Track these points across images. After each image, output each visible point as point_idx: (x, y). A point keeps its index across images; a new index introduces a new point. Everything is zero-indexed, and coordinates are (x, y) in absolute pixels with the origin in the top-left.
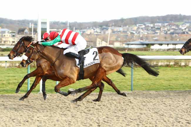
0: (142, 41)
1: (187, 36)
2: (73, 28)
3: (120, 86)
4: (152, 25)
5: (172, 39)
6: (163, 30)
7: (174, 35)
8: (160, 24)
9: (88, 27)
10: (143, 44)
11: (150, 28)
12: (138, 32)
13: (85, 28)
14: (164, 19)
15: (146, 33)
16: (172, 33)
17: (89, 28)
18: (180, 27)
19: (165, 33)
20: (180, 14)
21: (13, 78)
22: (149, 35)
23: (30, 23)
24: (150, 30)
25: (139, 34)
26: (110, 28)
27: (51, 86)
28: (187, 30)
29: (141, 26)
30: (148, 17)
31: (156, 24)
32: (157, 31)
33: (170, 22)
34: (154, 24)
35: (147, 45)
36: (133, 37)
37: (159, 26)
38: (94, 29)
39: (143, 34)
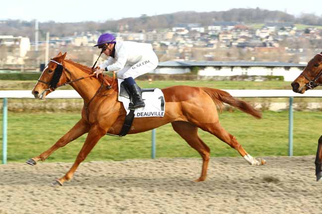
0: (182, 61)
1: (270, 50)
2: (46, 35)
3: (132, 148)
4: (202, 30)
5: (242, 56)
6: (224, 40)
7: (245, 50)
8: (218, 28)
9: (76, 33)
10: (183, 67)
11: (199, 35)
12: (175, 43)
13: (72, 35)
14: (226, 18)
15: (191, 46)
16: (242, 46)
17: (79, 34)
18: (258, 33)
19: (228, 46)
20: (258, 8)
22: (197, 49)
24: (199, 40)
25: (176, 48)
28: (271, 39)
29: (181, 31)
30: (194, 13)
31: (210, 28)
32: (212, 42)
33: (238, 23)
34: (207, 28)
35: (192, 68)
36: (165, 52)
37: (216, 31)
38: (89, 37)
39: (184, 48)
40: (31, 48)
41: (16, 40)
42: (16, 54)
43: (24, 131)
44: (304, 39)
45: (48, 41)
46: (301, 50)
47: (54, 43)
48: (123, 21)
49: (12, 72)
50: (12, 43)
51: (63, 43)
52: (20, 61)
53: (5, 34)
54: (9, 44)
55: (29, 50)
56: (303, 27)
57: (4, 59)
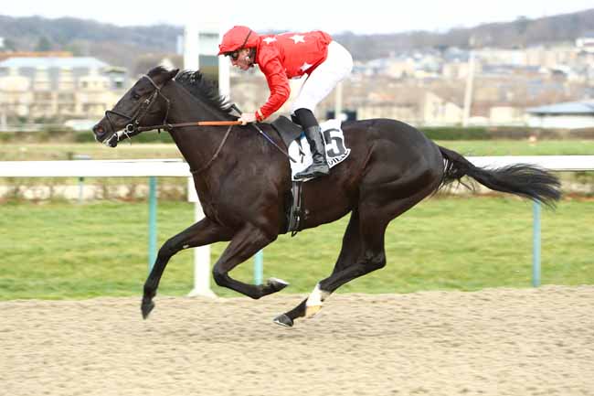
3: (497, 268)
12: (581, 68)
13: (385, 56)
17: (399, 54)
21: (103, 239)
25: (583, 77)
26: (473, 54)
36: (562, 87)
38: (416, 60)
48: (482, 29)
51: (369, 73)
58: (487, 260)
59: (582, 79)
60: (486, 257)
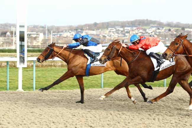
2: (51, 32)
3: (92, 84)
4: (122, 29)
6: (132, 34)
8: (129, 28)
9: (64, 31)
11: (120, 32)
12: (109, 35)
13: (62, 32)
14: (133, 24)
15: (117, 37)
17: (66, 31)
18: (147, 31)
20: (147, 20)
22: (120, 38)
23: (12, 27)
24: (120, 34)
25: (110, 37)
26: (84, 31)
27: (29, 84)
28: (153, 33)
29: (112, 30)
30: (118, 22)
31: (125, 28)
32: (126, 35)
33: (138, 26)
34: (124, 28)
36: (105, 40)
37: (128, 30)
38: (70, 33)
39: (114, 37)
40: (44, 38)
41: (37, 34)
42: (38, 41)
43: (42, 76)
44: (168, 34)
45: (52, 35)
46: (167, 38)
47: (54, 35)
48: (86, 25)
49: (35, 49)
50: (36, 35)
51: (59, 36)
52: (39, 44)
53: (32, 32)
54: (34, 36)
55: (43, 38)
56: (168, 28)
57: (32, 43)
58: (89, 82)
59: (110, 38)
60: (89, 81)
